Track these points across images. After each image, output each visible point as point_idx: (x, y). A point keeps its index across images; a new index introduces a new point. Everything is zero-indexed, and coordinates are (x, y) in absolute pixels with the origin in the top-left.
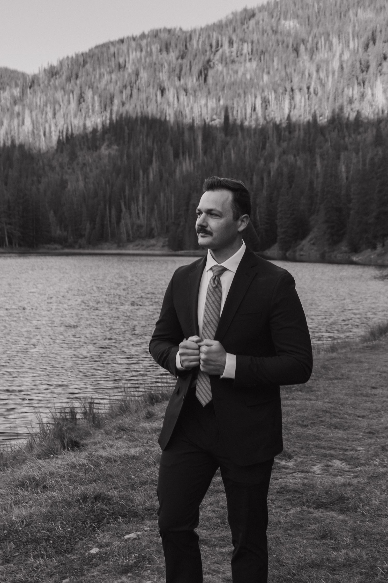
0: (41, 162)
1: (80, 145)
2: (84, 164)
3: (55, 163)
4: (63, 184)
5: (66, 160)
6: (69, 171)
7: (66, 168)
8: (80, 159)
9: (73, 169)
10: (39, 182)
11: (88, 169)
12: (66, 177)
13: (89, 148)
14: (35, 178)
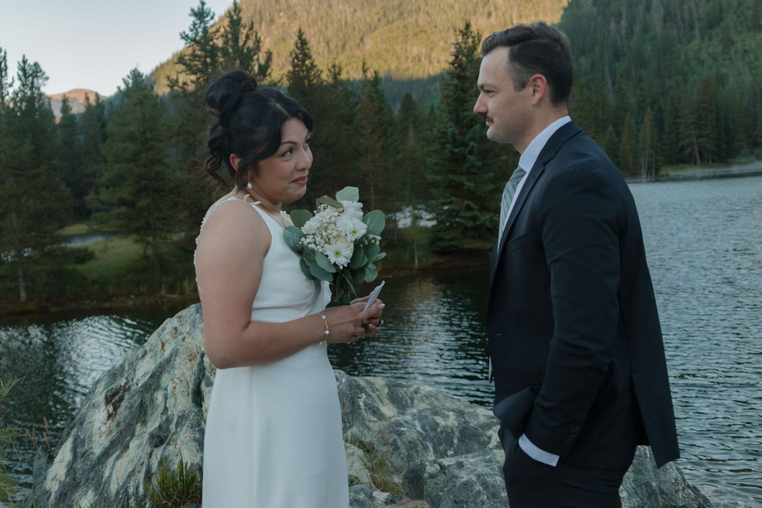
0: (682, 57)
1: (735, 27)
2: (745, 51)
3: (704, 55)
4: (721, 80)
5: (719, 49)
6: (727, 62)
7: (720, 59)
8: (739, 45)
9: (730, 59)
10: (686, 82)
11: (752, 56)
12: (724, 71)
13: (749, 29)
14: (680, 78)
